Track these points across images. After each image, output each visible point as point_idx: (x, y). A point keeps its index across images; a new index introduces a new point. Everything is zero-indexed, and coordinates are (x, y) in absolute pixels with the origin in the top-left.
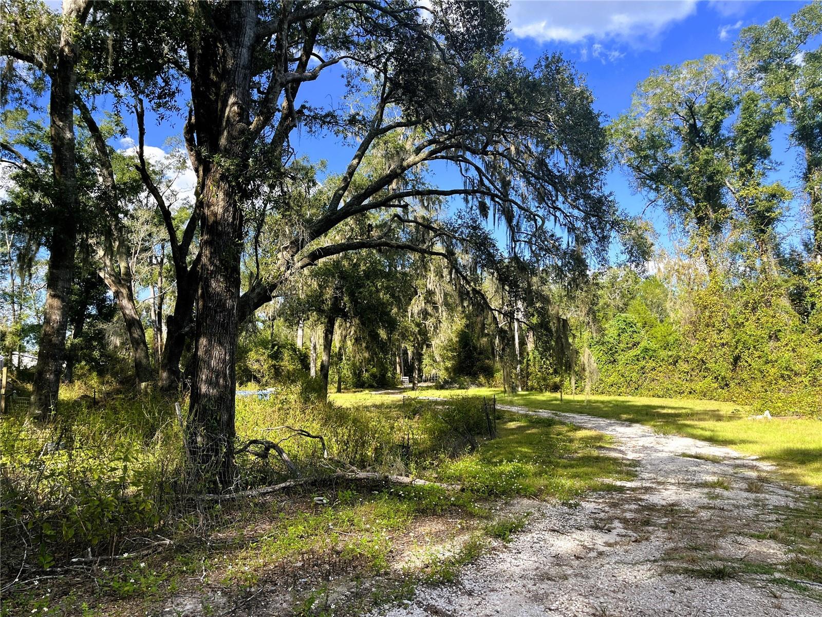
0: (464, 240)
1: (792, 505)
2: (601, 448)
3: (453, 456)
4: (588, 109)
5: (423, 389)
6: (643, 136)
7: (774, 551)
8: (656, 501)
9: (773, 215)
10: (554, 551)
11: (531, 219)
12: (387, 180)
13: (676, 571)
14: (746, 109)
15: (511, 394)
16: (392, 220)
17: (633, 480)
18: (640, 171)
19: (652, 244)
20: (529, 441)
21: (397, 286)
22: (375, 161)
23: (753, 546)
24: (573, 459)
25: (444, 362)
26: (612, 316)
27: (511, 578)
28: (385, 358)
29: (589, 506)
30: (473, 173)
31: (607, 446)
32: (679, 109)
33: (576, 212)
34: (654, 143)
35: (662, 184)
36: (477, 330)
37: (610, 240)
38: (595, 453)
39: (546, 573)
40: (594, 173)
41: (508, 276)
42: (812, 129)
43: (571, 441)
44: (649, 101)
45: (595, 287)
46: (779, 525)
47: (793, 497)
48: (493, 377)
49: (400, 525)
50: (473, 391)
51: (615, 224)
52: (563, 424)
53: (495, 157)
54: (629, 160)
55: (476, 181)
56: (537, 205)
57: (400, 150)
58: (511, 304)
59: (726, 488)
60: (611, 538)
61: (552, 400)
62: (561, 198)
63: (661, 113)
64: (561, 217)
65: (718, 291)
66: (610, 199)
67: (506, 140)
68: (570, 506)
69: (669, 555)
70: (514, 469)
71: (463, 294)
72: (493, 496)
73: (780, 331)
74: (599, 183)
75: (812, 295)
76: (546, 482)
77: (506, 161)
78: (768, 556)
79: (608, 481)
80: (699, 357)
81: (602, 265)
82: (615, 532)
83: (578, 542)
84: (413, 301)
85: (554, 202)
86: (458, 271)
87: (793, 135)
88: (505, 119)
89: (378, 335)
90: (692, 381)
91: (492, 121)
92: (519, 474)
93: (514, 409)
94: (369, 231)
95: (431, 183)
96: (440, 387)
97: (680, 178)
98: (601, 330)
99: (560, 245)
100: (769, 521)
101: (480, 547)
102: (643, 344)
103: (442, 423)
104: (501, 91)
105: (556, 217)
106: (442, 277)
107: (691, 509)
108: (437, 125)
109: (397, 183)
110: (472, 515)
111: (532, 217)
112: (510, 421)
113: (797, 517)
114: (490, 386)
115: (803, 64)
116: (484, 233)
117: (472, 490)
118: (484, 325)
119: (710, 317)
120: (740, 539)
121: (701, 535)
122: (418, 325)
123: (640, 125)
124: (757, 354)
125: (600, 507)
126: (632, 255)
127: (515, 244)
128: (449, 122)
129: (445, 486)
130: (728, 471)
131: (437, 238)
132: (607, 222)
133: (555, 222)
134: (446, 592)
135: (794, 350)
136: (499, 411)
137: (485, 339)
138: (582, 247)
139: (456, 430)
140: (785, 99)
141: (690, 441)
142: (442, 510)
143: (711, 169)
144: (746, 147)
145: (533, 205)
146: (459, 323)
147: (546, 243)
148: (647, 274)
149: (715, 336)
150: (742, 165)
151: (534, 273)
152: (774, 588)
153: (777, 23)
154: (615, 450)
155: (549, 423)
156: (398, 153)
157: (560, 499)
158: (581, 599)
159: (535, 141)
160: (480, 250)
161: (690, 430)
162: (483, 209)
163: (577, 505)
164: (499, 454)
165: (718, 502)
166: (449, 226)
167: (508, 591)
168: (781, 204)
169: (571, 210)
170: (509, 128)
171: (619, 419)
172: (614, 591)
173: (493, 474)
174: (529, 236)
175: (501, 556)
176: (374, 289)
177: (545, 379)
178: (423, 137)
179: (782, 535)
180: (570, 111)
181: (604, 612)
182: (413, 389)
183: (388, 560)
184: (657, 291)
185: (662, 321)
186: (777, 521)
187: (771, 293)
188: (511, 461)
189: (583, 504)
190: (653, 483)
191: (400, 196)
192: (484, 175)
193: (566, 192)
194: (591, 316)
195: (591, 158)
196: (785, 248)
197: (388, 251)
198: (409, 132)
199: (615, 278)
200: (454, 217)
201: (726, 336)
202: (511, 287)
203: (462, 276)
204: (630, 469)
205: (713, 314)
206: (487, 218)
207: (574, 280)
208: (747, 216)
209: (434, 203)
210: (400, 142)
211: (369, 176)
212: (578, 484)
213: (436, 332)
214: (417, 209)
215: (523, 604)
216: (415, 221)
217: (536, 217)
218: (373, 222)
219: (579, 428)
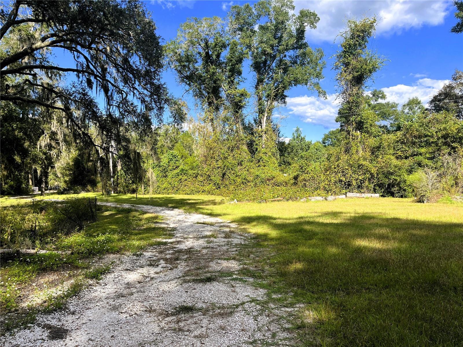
0: (77, 101)
1: (243, 243)
2: (157, 222)
3: (67, 234)
4: (153, 33)
5: (48, 194)
6: (183, 54)
7: (234, 265)
8: (182, 248)
9: (242, 104)
10: (126, 281)
11: (120, 93)
12: (21, 55)
13: (189, 281)
14: (232, 49)
15: (107, 196)
16: (25, 83)
17: (172, 238)
18: (181, 73)
19: (186, 114)
20: (117, 222)
21: (29, 128)
22: (12, 42)
23: (225, 264)
24: (141, 230)
25: (63, 177)
26: (165, 152)
27: (100, 300)
28: (20, 175)
29: (147, 254)
30: (82, 60)
31: (160, 221)
32: (201, 43)
33: (145, 92)
34: (189, 59)
35: (192, 82)
36: (86, 157)
37: (164, 110)
38: (153, 225)
39: (121, 294)
40: (156, 71)
41: (105, 125)
42: (260, 64)
43: (141, 220)
44: (186, 35)
45: (156, 135)
46: (237, 252)
47: (243, 239)
48: (96, 186)
49: (27, 279)
50: (83, 195)
51: (167, 101)
52: (136, 211)
53: (97, 52)
54: (175, 66)
55: (84, 65)
56: (123, 85)
57: (31, 38)
58: (107, 143)
59: (215, 238)
60: (158, 269)
61: (131, 198)
62: (137, 83)
63: (192, 43)
64: (137, 94)
65: (217, 141)
66: (164, 86)
67: (104, 42)
68: (137, 255)
69: (186, 274)
70: (106, 238)
71: (76, 136)
72: (91, 255)
73: (242, 161)
74: (158, 77)
75: (256, 145)
76: (125, 244)
77: (104, 56)
78: (231, 268)
79: (159, 240)
80: (207, 174)
81: (160, 123)
82: (160, 266)
83: (140, 274)
84: (41, 138)
85: (133, 84)
86: (72, 121)
87: (252, 66)
88: (103, 29)
89: (14, 160)
90: (204, 186)
91: (95, 29)
92: (109, 241)
93: (109, 204)
94: (7, 89)
95: (53, 62)
96: (60, 193)
97: (201, 80)
98: (158, 159)
99: (136, 110)
100: (233, 251)
101: (81, 285)
102: (181, 167)
103: (61, 215)
104: (100, 11)
105: (134, 93)
106: (62, 124)
107: (199, 249)
108: (57, 25)
109: (29, 59)
110: (77, 268)
111: (120, 92)
112: (106, 211)
113: (245, 248)
114: (94, 191)
115: (258, 30)
116: (90, 98)
117: (78, 253)
118: (89, 154)
119: (213, 154)
120: (219, 261)
121: (202, 261)
122: (45, 154)
123: (181, 48)
124: (233, 172)
125: (154, 254)
126: (175, 119)
127: (110, 107)
128: (66, 24)
129: (60, 252)
130: (217, 229)
131: (58, 98)
132: (163, 99)
133: (134, 96)
134: (57, 315)
135: (248, 171)
136: (98, 206)
137: (90, 164)
138: (148, 112)
139: (70, 218)
140: (249, 47)
141: (201, 216)
142: (57, 267)
143: (215, 77)
144: (231, 68)
145: (121, 85)
146: (74, 153)
147: (128, 108)
148: (183, 130)
149: (215, 163)
150: (229, 77)
151: (121, 125)
152: (233, 283)
153: (248, 6)
154: (164, 223)
155: (129, 211)
156: (29, 39)
157: (132, 252)
158: (139, 304)
159: (122, 46)
160: (87, 109)
161: (201, 210)
162: (90, 83)
163: (141, 254)
164: (97, 230)
165: (211, 245)
166: (66, 91)
167: (97, 307)
168: (245, 99)
169: (143, 90)
170: (106, 35)
171: (167, 207)
172: (157, 297)
173: (93, 242)
174: (118, 103)
175: (95, 288)
176: (10, 129)
177: (127, 187)
178: (48, 31)
179: (238, 257)
180: (142, 32)
181: (151, 308)
182: (41, 195)
183: (17, 302)
184: (189, 139)
185: (191, 155)
186: (236, 251)
187: (240, 143)
188: (104, 234)
189: (145, 253)
190: (182, 238)
191: (31, 68)
192: (90, 62)
193: (140, 80)
194: (153, 151)
195: (154, 61)
196: (246, 121)
197: (21, 103)
198: (38, 26)
199: (167, 130)
200: (70, 86)
201: (220, 163)
202: (108, 133)
203: (75, 123)
204: (170, 232)
205: (214, 152)
206: (92, 89)
207: (144, 130)
208: (231, 104)
209: (56, 75)
210: (31, 32)
211: (7, 52)
212: (142, 243)
213: (58, 158)
214: (43, 78)
215: (106, 313)
216: (42, 85)
217: (123, 92)
218: (9, 83)
219: (146, 213)
